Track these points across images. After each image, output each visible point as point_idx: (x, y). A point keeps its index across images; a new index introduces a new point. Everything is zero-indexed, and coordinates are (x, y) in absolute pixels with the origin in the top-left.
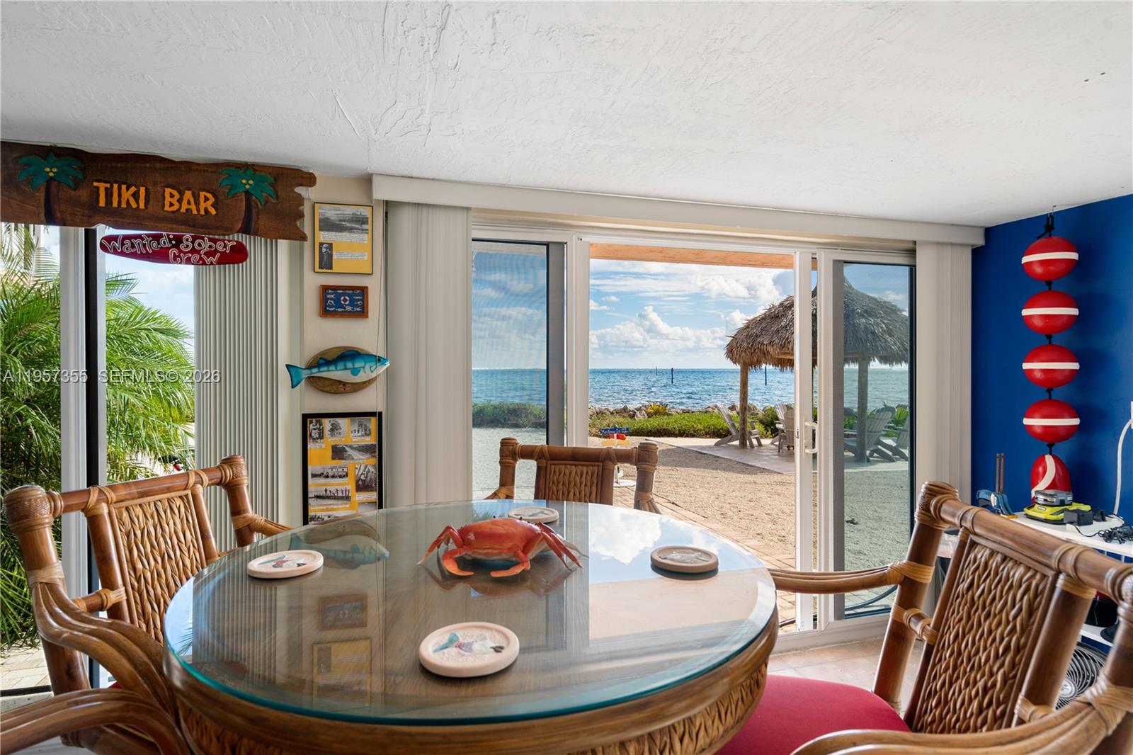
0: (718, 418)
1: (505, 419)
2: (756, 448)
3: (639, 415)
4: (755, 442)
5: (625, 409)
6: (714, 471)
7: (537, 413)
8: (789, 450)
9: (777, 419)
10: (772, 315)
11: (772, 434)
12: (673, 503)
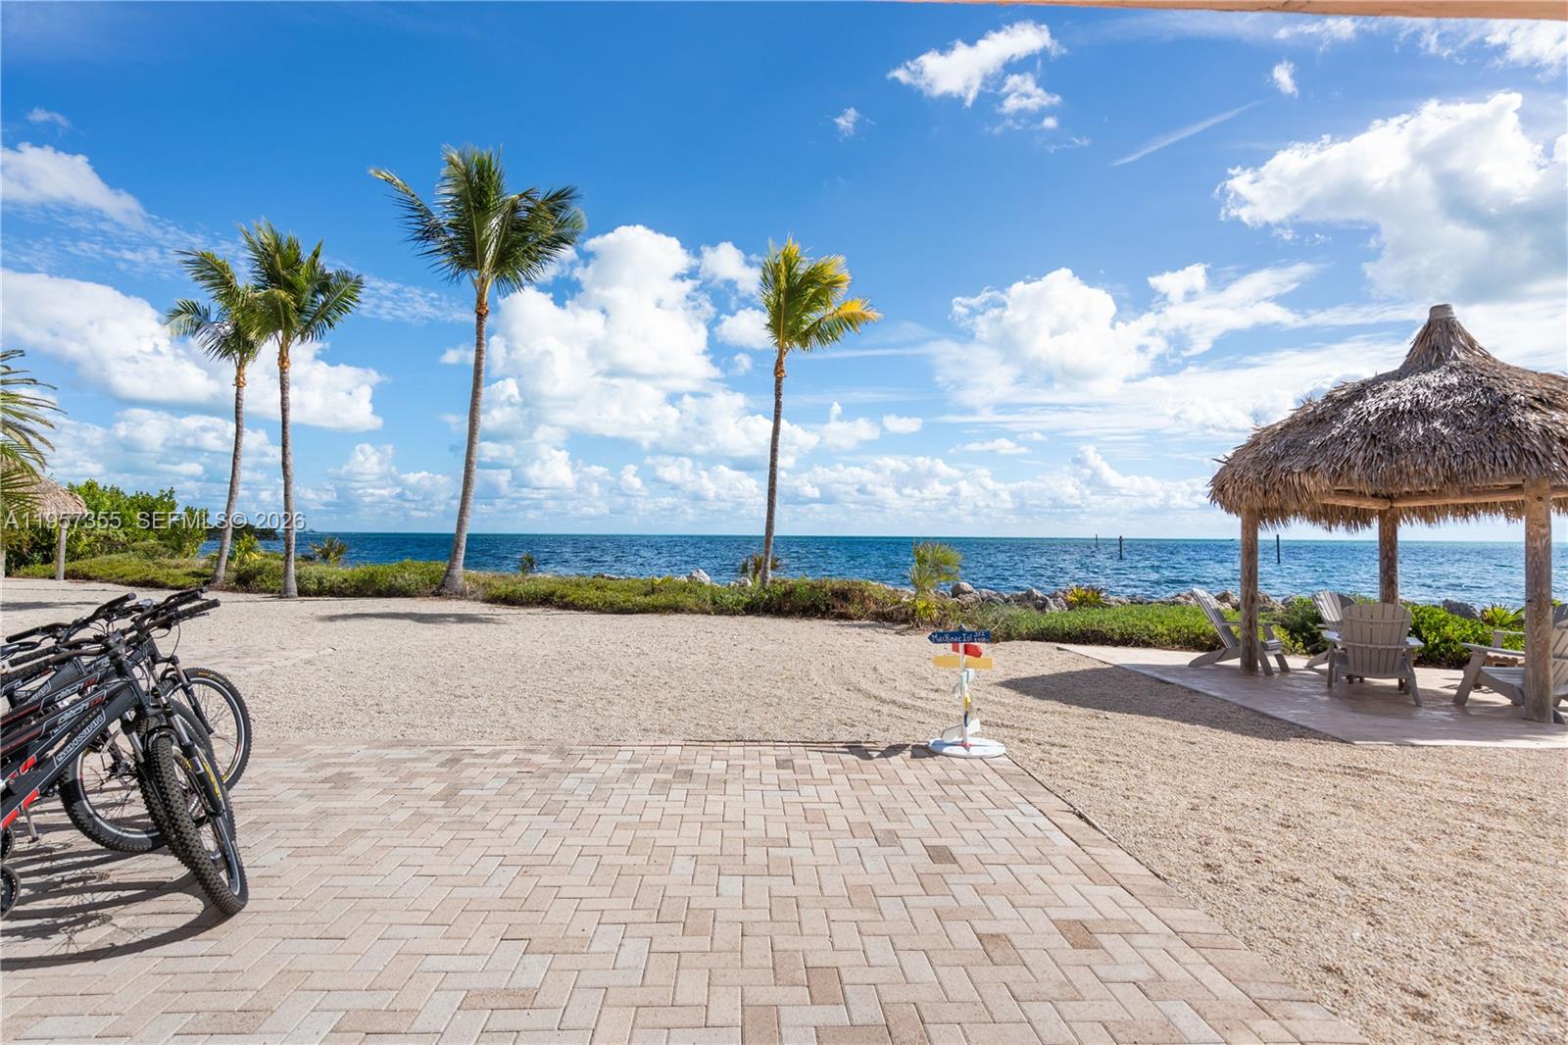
0: (1197, 614)
1: (827, 606)
2: (1276, 675)
3: (1052, 606)
4: (1273, 662)
5: (1029, 595)
6: (1187, 726)
7: (880, 597)
8: (1351, 682)
9: (1319, 619)
10: (1310, 418)
11: (1304, 647)
12: (1080, 816)
